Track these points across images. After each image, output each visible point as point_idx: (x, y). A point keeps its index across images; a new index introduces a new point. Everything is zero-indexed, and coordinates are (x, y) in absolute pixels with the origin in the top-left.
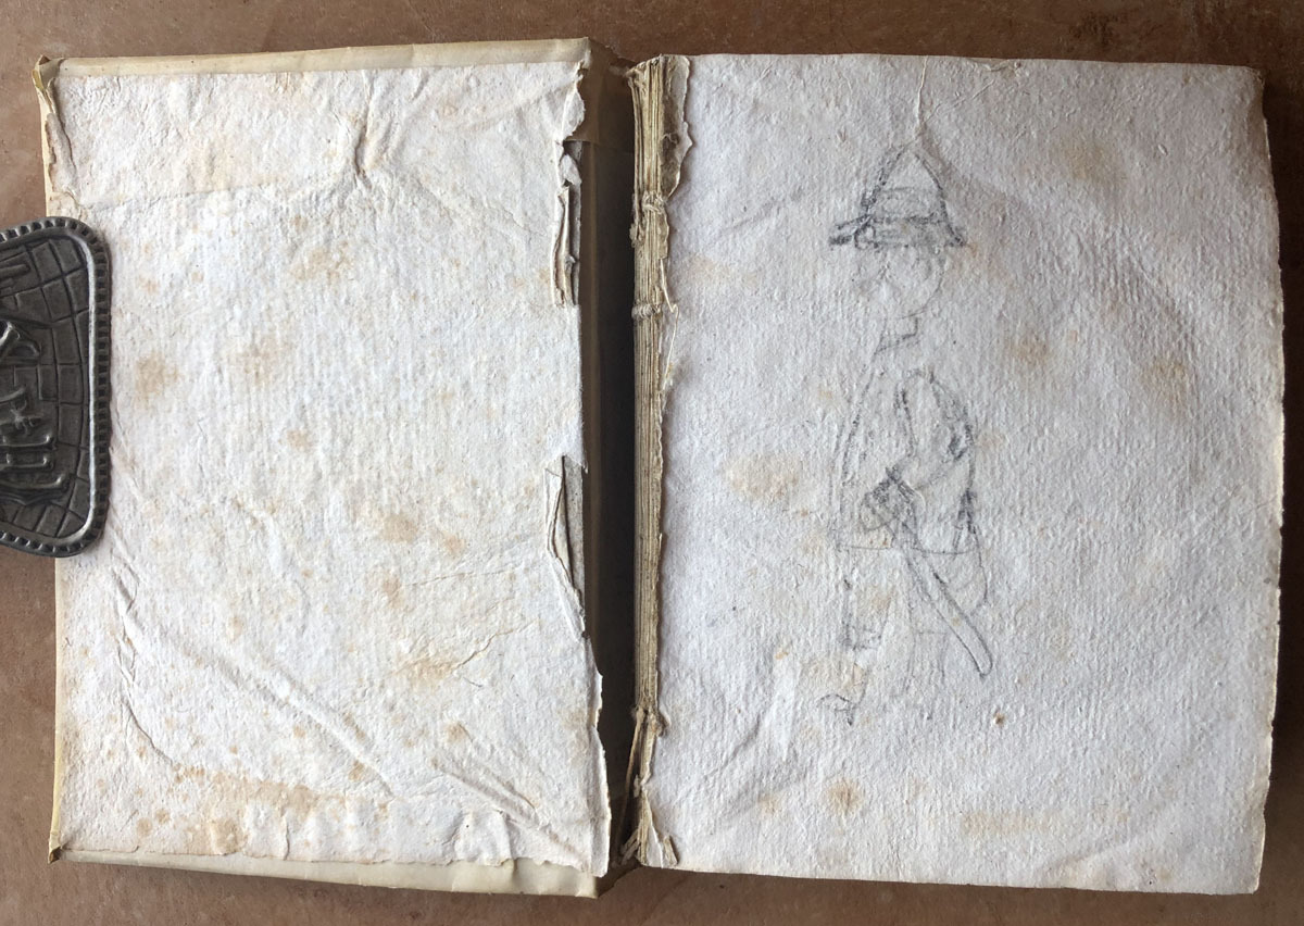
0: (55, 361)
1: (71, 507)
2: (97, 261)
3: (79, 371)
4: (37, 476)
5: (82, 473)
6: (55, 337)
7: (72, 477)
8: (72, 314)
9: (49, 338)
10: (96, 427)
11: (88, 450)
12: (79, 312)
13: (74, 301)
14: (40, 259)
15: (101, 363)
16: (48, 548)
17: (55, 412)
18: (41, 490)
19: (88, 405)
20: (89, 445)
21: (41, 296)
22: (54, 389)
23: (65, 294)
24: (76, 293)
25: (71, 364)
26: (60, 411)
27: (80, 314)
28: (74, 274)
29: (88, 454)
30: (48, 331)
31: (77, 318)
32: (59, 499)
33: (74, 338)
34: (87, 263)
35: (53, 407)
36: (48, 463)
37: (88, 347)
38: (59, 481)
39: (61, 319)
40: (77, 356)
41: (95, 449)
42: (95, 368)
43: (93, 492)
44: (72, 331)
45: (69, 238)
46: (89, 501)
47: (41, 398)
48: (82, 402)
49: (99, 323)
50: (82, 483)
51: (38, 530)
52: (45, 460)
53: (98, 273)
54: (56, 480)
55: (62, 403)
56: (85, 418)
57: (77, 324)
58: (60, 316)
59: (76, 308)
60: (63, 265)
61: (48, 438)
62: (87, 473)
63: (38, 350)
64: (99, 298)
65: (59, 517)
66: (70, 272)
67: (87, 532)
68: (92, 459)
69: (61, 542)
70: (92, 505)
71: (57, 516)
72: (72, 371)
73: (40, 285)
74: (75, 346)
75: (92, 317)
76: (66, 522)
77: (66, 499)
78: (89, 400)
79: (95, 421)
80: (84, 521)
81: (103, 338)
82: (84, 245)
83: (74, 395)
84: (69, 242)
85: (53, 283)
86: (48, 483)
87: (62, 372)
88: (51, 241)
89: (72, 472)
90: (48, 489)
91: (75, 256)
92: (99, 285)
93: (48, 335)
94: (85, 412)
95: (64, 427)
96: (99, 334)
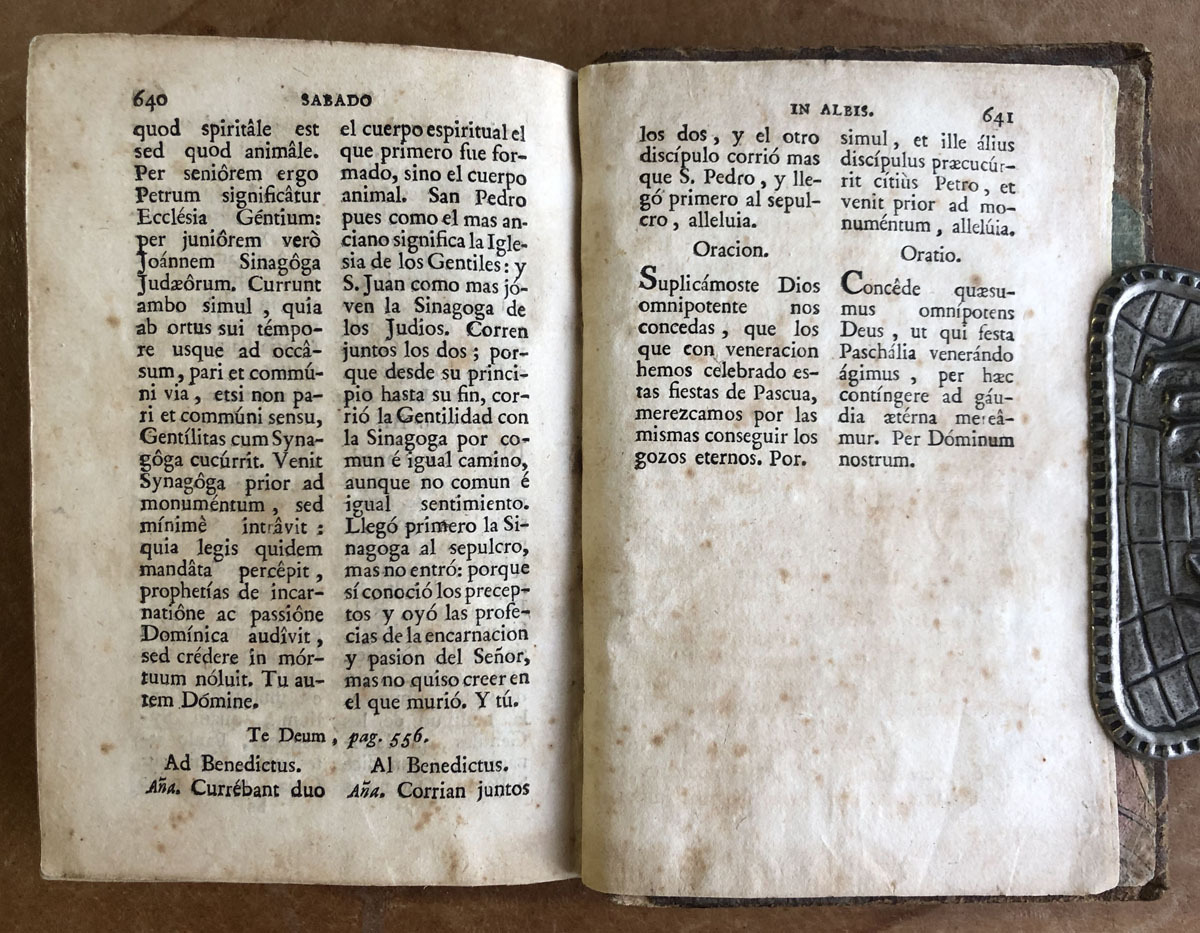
0: (1166, 547)
1: (1138, 336)
2: (1110, 695)
3: (1135, 533)
4: (1186, 380)
5: (1125, 386)
6: (1167, 583)
7: (1138, 380)
8: (1142, 616)
9: (1175, 580)
10: (1109, 452)
11: (1117, 418)
12: (1133, 619)
13: (1140, 637)
14: (1188, 696)
15: (1102, 544)
16: (1169, 277)
17: (1167, 471)
18: (1179, 360)
19: (1119, 483)
20: (1117, 425)
21: (1189, 641)
22: (1168, 505)
23: (1154, 646)
24: (1137, 646)
25: (1142, 543)
26: (1158, 476)
27: (1131, 616)
28: (1138, 676)
29: (1118, 411)
30: (1177, 592)
31: (1136, 610)
32: (1155, 348)
33: (1141, 581)
34: (1124, 693)
35: (1169, 479)
36: (1172, 398)
37: (1121, 569)
38: (1157, 373)
39: (1158, 609)
40: (1137, 556)
41: (1108, 421)
42: (1111, 538)
43: (1110, 357)
44: (1143, 592)
45: (1150, 729)
46: (1115, 344)
47: (1186, 493)
48: (1127, 487)
49: (1105, 603)
50: (1125, 370)
51: (1183, 303)
52: (1176, 404)
53: (1107, 678)
54: (1161, 375)
55: (1157, 486)
56: (1123, 465)
57: (1136, 602)
58: (1160, 613)
59: (1138, 626)
60: (1156, 689)
61: (1174, 436)
62: (1119, 385)
63: (1190, 562)
64: (1106, 641)
65: (1154, 321)
66: (1145, 678)
67: (1118, 298)
68: (1111, 405)
69: (1153, 285)
70: (1110, 337)
71: (1157, 324)
72: (1141, 533)
73: (1187, 658)
74: (1139, 570)
75: (1114, 612)
76: (1145, 315)
77: (1147, 347)
78: (1118, 490)
79: (1109, 460)
80: (1120, 316)
81: (1101, 581)
82: (1129, 722)
83: (1139, 498)
84: (1149, 723)
85: (1168, 661)
86: (1171, 370)
87: (1155, 532)
88: (1173, 723)
89: (1138, 386)
90: (1172, 361)
91: (1139, 701)
92: (1106, 660)
93: (1177, 585)
94: (1123, 474)
95: (1152, 452)
96: (1106, 587)
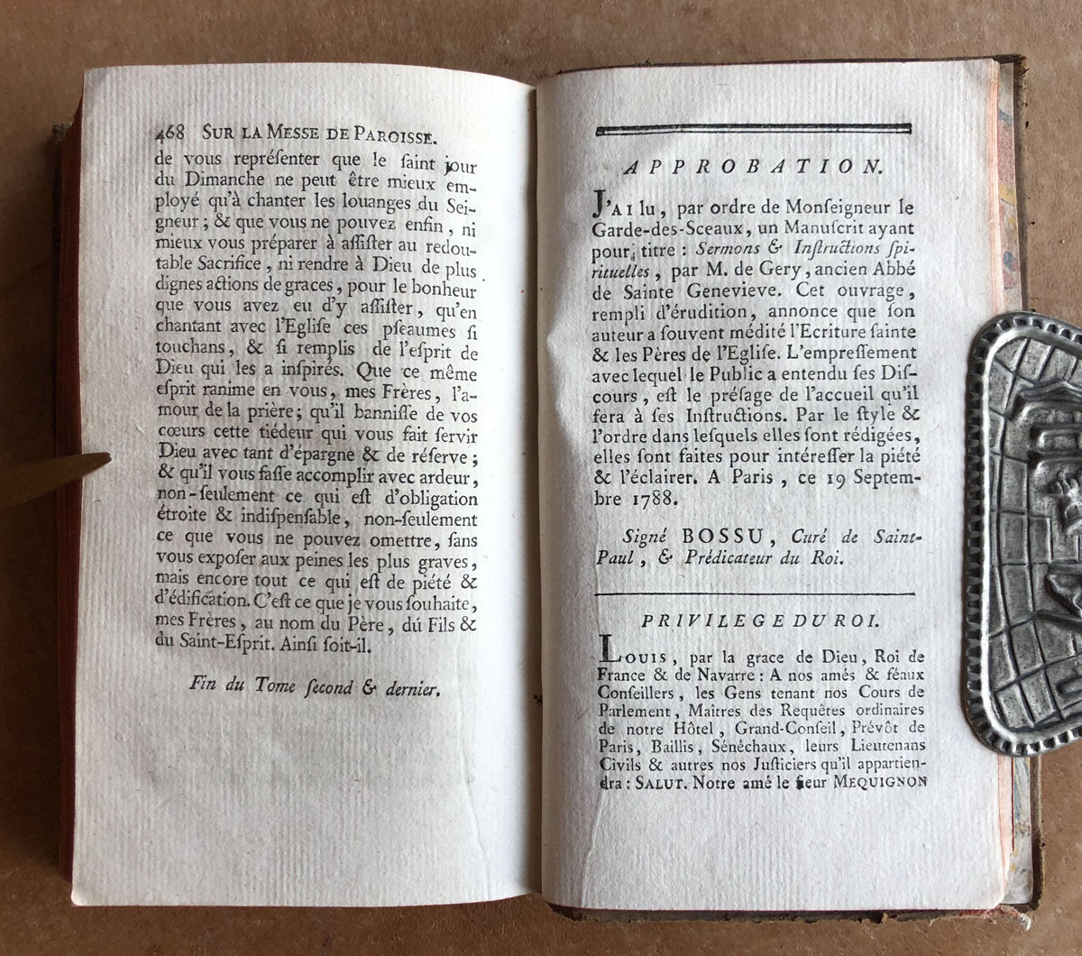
0: (1031, 568)
1: (1010, 378)
2: (979, 700)
3: (1004, 556)
4: (1050, 419)
5: (998, 422)
6: (1030, 600)
8: (1010, 629)
9: (1037, 598)
10: (983, 482)
11: (992, 452)
12: (1001, 633)
13: (1006, 649)
14: (1045, 701)
15: (975, 565)
16: (1038, 324)
17: (1033, 501)
19: (991, 511)
20: (991, 458)
21: (1047, 652)
22: (1033, 532)
23: (1018, 656)
24: (1003, 657)
25: (1010, 564)
26: (1025, 504)
27: (999, 630)
28: (1002, 683)
29: (992, 446)
30: (1038, 609)
31: (1003, 624)
32: (1025, 388)
33: (1008, 598)
34: (991, 698)
35: (1034, 508)
36: (1039, 434)
37: (991, 587)
38: (1026, 410)
39: (1022, 624)
41: (983, 454)
42: (983, 560)
43: (985, 397)
44: (1010, 608)
45: (1013, 730)
46: (990, 384)
47: (1048, 520)
48: (998, 515)
49: (978, 618)
50: (998, 408)
51: (1049, 348)
53: (978, 685)
54: (1030, 412)
55: (1024, 514)
56: (995, 494)
57: (1003, 617)
58: (1023, 627)
59: (1004, 639)
60: (1019, 696)
61: (1040, 469)
62: (994, 422)
63: (1050, 583)
64: (978, 653)
65: (1024, 365)
66: (1010, 685)
67: (994, 342)
68: (986, 440)
69: (1025, 330)
70: (986, 379)
71: (1027, 367)
72: (1010, 556)
73: (1045, 667)
75: (984, 627)
76: (1017, 358)
77: (1017, 388)
78: (990, 517)
79: (983, 490)
80: (996, 359)
81: (974, 598)
83: (1009, 525)
84: (1011, 725)
85: (1029, 670)
86: (1037, 409)
87: (1023, 553)
88: (1031, 724)
89: (1010, 424)
90: (1038, 401)
91: (1004, 706)
92: (978, 669)
93: (1038, 602)
94: (995, 502)
95: (1020, 482)
96: (978, 604)
